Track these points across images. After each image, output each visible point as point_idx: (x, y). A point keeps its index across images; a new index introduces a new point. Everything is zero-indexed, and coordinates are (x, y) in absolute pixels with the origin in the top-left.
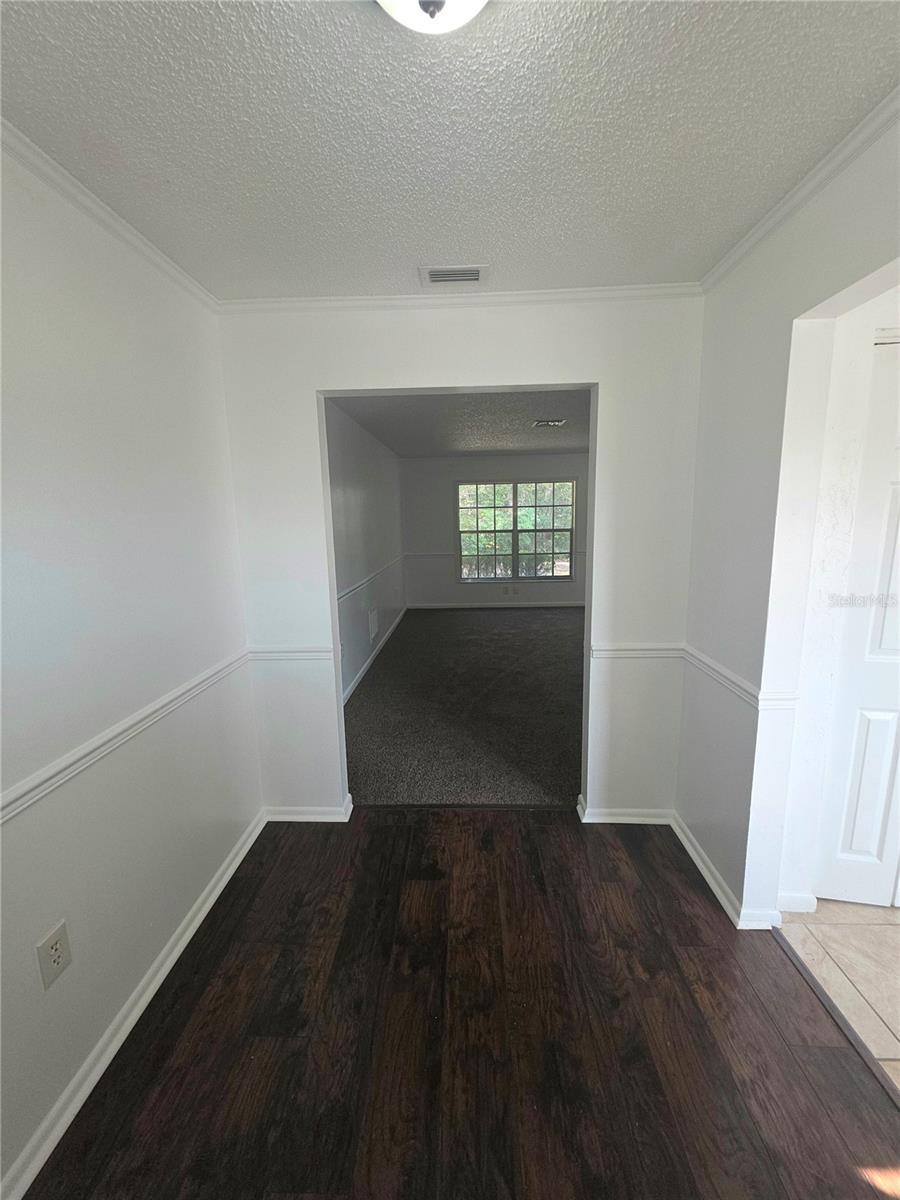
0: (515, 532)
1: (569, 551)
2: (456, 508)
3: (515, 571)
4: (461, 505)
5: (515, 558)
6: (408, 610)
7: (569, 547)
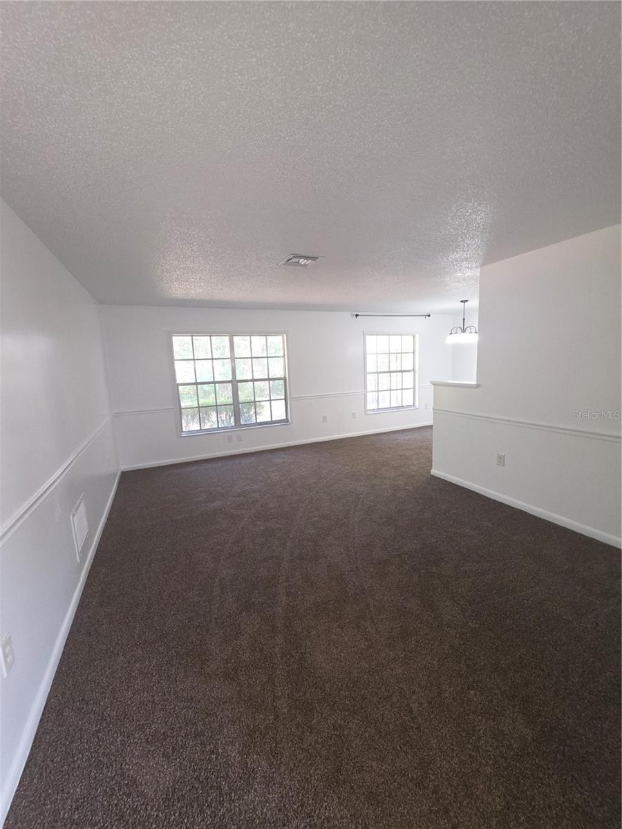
0: (234, 383)
1: (283, 397)
2: (171, 361)
3: (237, 420)
4: (176, 358)
5: (236, 407)
6: (123, 473)
7: (283, 394)
